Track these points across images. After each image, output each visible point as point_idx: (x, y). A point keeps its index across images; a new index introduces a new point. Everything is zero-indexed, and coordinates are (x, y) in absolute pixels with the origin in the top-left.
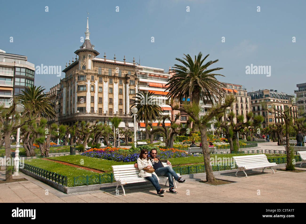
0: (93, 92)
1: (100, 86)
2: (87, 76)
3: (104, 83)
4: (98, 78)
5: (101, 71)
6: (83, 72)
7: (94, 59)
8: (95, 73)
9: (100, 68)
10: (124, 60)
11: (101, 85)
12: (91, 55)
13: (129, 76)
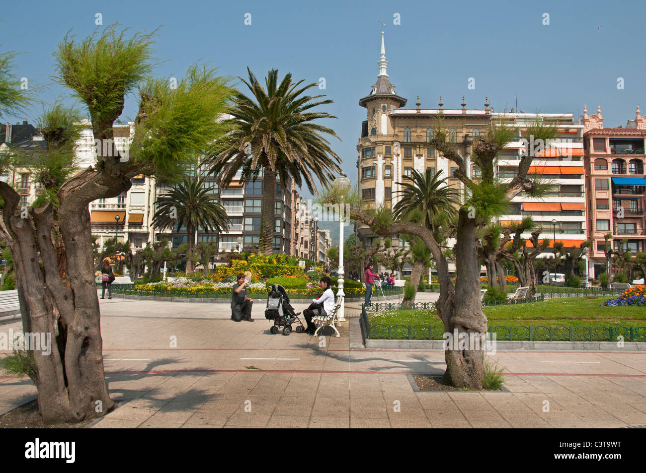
0: (388, 178)
1: (406, 165)
2: (376, 148)
3: (416, 158)
4: (403, 150)
5: (409, 135)
6: (369, 141)
7: (395, 113)
8: (392, 140)
9: (408, 130)
10: (463, 105)
11: (408, 164)
12: (386, 105)
13: (471, 139)
